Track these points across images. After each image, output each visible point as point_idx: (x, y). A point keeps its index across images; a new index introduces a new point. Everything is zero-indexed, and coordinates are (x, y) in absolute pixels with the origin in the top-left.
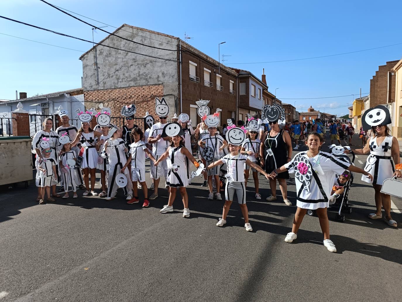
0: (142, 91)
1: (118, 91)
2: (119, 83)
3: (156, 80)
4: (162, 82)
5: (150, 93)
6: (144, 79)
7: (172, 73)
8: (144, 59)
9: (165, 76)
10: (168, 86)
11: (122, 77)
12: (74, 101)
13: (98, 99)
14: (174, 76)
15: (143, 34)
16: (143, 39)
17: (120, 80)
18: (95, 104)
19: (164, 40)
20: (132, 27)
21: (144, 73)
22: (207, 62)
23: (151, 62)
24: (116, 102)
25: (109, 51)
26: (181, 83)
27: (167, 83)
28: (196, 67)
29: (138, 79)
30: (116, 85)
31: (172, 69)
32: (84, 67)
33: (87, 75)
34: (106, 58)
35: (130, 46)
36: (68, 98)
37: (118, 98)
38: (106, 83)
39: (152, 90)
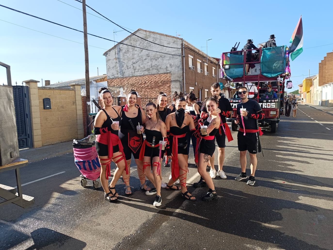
0: (154, 78)
1: (134, 79)
2: (136, 73)
3: (165, 70)
4: (170, 71)
5: (161, 79)
6: (156, 69)
7: (177, 65)
8: (155, 55)
9: (172, 67)
10: (174, 74)
11: (138, 68)
12: (99, 87)
13: (119, 84)
14: (179, 66)
15: (155, 36)
16: (155, 40)
17: (137, 70)
18: (116, 88)
19: (170, 40)
20: (146, 31)
21: (156, 65)
22: (199, 54)
23: (161, 57)
24: (133, 86)
25: (128, 48)
26: (184, 72)
27: (173, 71)
28: (192, 59)
29: (151, 69)
30: (133, 74)
31: (178, 61)
32: (107, 61)
33: (109, 67)
34: (125, 54)
35: (143, 45)
36: (95, 85)
37: (135, 84)
38: (125, 72)
39: (162, 77)
